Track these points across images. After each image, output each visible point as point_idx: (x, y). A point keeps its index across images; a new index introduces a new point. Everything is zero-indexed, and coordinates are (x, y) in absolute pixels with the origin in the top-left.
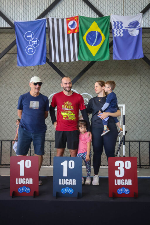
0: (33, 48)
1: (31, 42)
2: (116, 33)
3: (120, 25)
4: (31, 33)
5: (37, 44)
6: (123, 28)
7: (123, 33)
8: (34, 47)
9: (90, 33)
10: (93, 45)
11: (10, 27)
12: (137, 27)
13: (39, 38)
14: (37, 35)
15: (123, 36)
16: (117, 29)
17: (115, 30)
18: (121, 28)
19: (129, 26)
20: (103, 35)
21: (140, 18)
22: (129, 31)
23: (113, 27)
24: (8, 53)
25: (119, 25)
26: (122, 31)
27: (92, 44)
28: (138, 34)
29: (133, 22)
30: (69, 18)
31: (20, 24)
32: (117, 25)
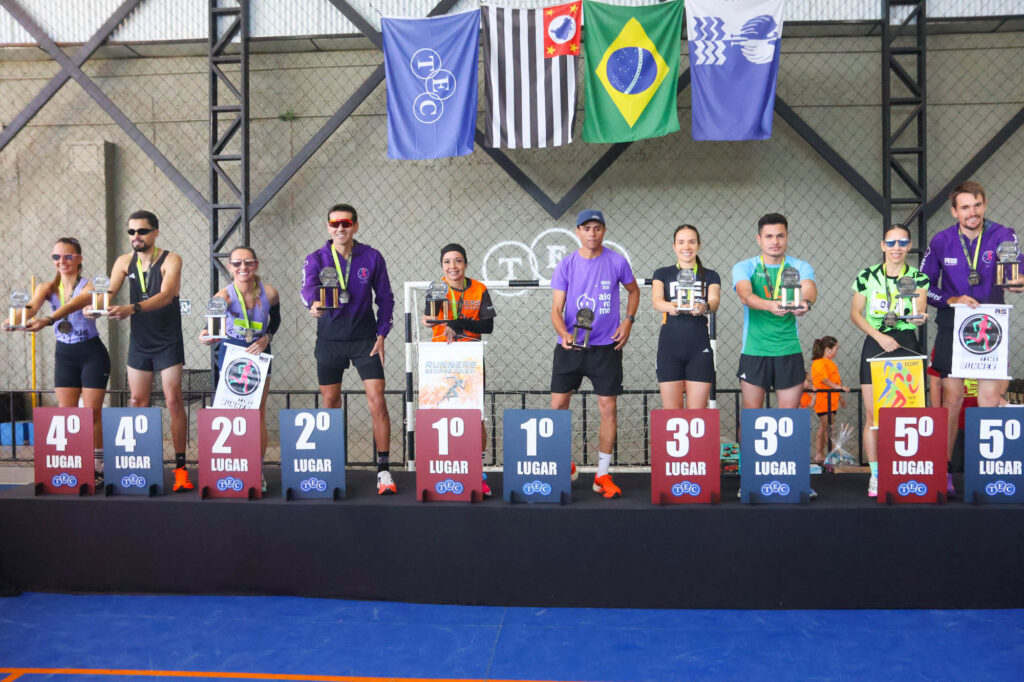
0: (437, 102)
1: (430, 82)
2: (703, 52)
3: (715, 28)
4: (432, 54)
5: (447, 89)
6: (727, 37)
7: (724, 53)
8: (439, 99)
9: (616, 54)
10: (629, 89)
11: (357, 31)
12: (771, 34)
13: (457, 71)
14: (449, 61)
15: (725, 62)
16: (707, 42)
17: (700, 44)
18: (719, 38)
19: (743, 32)
20: (659, 60)
21: (778, 7)
22: (743, 47)
23: (692, 34)
24: (353, 114)
25: (712, 29)
26: (722, 46)
27: (626, 88)
28: (770, 60)
29: (758, 18)
30: (554, 8)
31: (401, 26)
32: (705, 29)
